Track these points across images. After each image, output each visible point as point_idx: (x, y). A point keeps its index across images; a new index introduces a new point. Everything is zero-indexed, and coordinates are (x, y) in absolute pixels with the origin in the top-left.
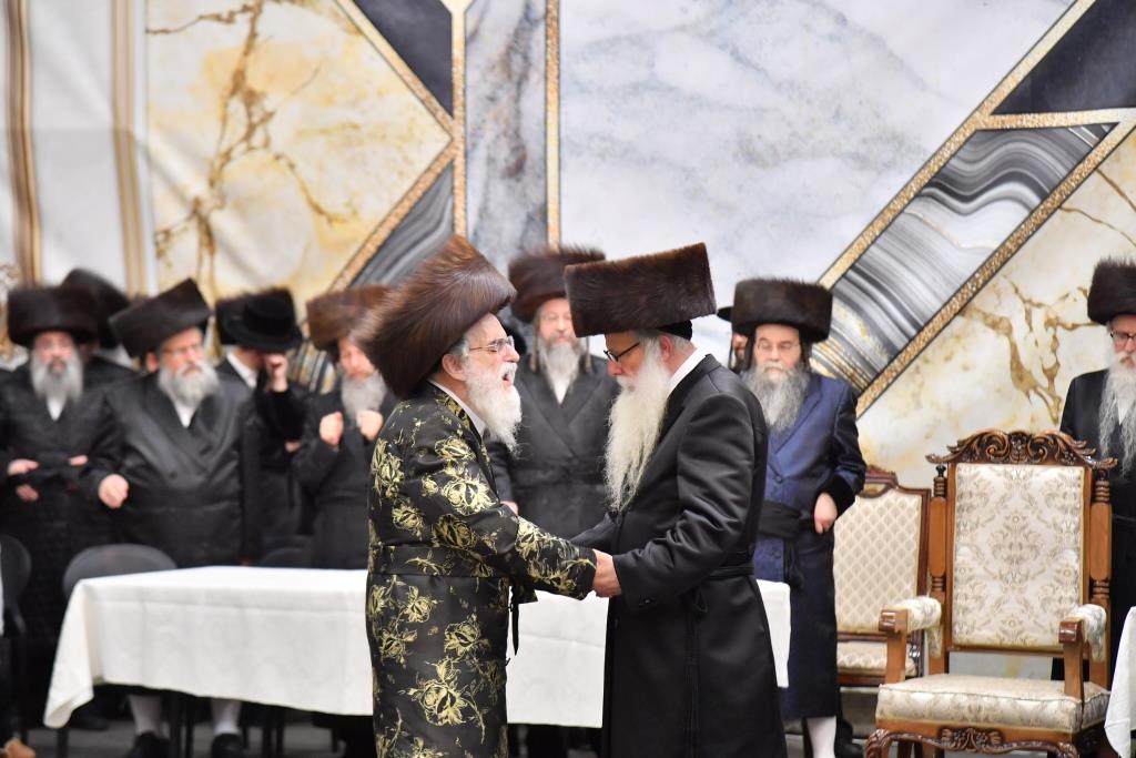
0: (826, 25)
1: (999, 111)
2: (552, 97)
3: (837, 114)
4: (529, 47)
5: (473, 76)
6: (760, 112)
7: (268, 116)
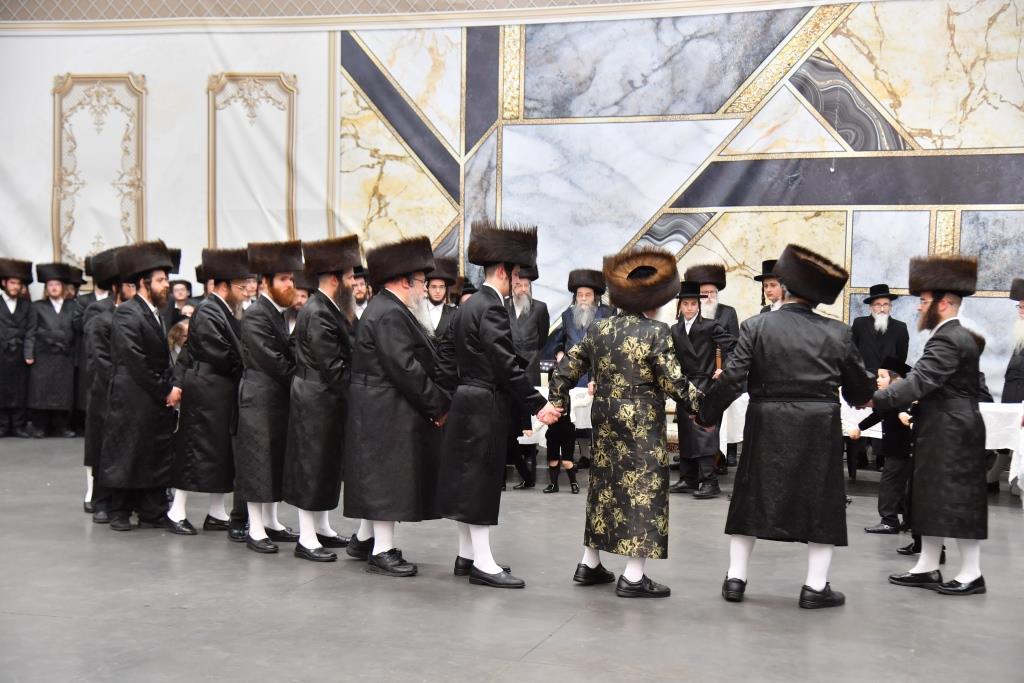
0: (606, 172)
1: (673, 206)
2: (499, 198)
3: (610, 207)
4: (490, 178)
5: (467, 189)
6: (580, 205)
7: (387, 204)
